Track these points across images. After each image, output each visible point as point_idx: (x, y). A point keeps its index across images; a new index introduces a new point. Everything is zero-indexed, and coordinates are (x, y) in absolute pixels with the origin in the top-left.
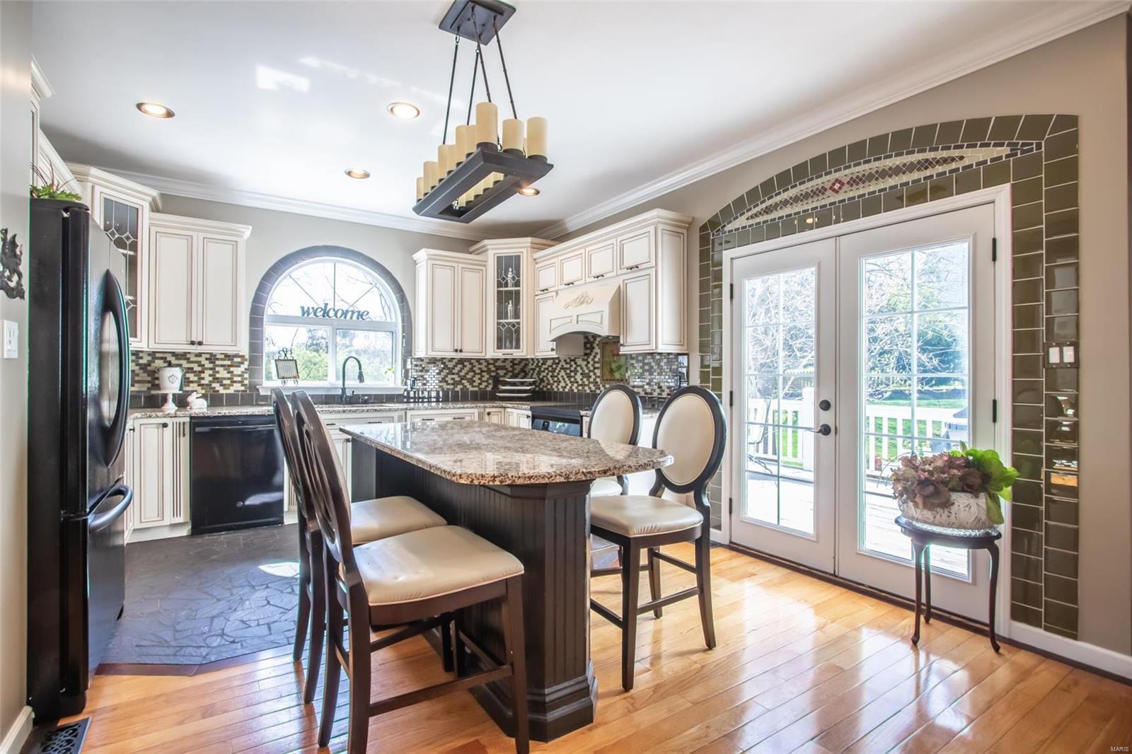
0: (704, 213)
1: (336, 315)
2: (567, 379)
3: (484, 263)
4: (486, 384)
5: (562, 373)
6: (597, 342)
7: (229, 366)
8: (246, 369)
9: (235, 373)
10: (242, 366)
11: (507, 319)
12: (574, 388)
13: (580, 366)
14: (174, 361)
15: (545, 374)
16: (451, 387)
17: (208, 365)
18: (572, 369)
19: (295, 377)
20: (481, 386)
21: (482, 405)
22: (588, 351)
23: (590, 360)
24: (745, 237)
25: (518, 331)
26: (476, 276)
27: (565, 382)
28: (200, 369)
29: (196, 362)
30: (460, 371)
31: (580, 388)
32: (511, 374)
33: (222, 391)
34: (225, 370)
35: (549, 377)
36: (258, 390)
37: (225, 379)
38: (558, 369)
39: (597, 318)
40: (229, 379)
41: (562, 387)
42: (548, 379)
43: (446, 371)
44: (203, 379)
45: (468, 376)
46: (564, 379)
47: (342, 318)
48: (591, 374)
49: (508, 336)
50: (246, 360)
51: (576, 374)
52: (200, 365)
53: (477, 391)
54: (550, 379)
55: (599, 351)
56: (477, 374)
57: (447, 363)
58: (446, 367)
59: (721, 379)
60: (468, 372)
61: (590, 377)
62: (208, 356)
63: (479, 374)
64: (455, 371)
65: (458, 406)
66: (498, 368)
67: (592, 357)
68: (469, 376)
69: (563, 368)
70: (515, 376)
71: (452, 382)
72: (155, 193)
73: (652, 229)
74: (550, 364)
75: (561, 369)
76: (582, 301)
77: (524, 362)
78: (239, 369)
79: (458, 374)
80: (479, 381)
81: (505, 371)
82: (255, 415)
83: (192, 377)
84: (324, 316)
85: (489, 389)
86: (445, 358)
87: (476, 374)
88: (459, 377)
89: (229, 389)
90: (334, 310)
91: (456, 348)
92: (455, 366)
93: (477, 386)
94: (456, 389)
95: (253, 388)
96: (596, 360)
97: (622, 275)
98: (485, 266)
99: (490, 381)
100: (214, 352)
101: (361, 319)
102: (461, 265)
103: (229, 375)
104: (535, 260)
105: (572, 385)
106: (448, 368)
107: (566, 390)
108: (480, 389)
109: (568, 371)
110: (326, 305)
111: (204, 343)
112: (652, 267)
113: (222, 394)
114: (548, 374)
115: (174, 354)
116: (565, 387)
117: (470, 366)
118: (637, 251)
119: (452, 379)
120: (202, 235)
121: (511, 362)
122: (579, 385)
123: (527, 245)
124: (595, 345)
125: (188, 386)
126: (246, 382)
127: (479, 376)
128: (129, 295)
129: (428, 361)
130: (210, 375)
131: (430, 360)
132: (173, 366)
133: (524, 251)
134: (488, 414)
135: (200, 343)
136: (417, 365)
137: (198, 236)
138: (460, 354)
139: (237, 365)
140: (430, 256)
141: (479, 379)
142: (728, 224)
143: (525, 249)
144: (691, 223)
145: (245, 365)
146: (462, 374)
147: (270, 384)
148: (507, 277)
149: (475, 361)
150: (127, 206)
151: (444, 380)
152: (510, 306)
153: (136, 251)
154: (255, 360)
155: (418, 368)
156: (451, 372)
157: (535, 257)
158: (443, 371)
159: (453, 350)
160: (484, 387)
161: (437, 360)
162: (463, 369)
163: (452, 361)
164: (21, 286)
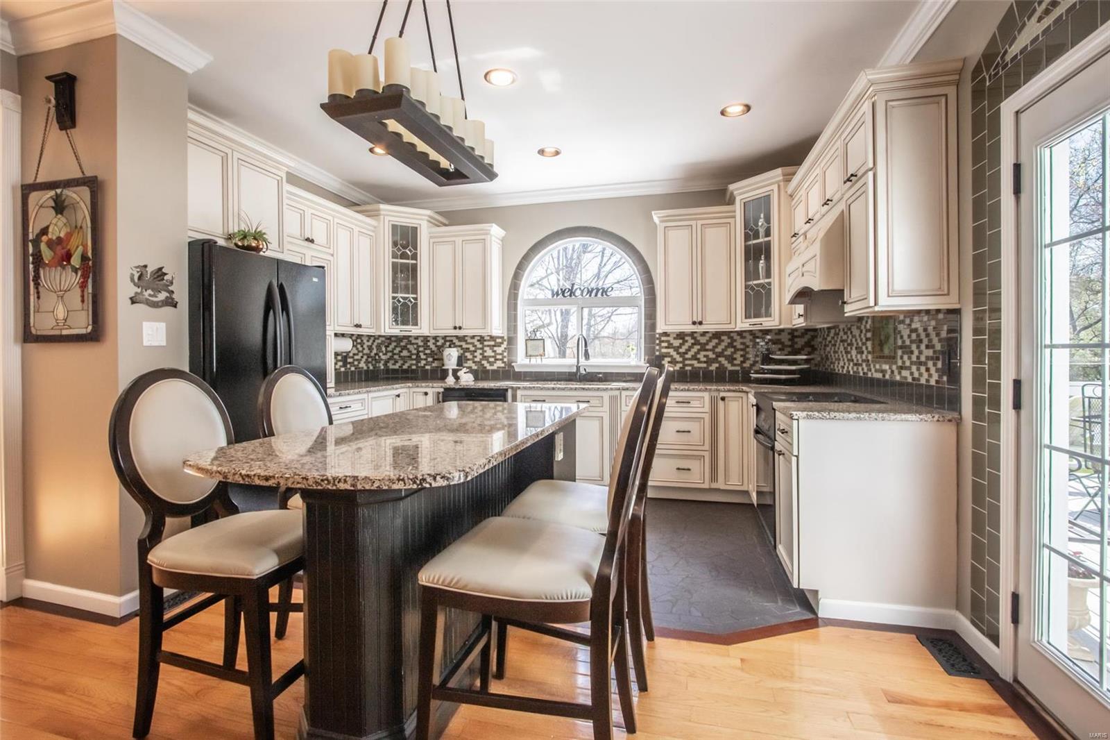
2: (845, 356)
3: (734, 214)
5: (842, 347)
7: (494, 346)
8: (505, 348)
9: (497, 352)
10: (502, 345)
11: (759, 279)
12: (850, 368)
13: (855, 336)
14: (458, 343)
15: (829, 349)
16: (705, 365)
17: (479, 346)
19: (541, 356)
20: (745, 365)
21: (714, 387)
25: (769, 294)
26: (723, 231)
27: (844, 360)
28: (473, 349)
29: (471, 343)
31: (855, 368)
32: (789, 349)
33: (489, 367)
34: (490, 349)
35: (832, 353)
36: (513, 367)
37: (490, 357)
39: (813, 266)
40: (493, 357)
41: (841, 367)
42: (831, 356)
43: (697, 347)
44: (476, 357)
45: (726, 353)
49: (758, 301)
50: (505, 340)
51: (852, 349)
52: (475, 346)
53: (738, 371)
54: (833, 356)
56: (738, 350)
57: (698, 338)
58: (696, 343)
59: (1000, 353)
60: (727, 347)
61: (863, 353)
62: (479, 338)
64: (709, 347)
68: (728, 352)
71: (705, 359)
72: (428, 212)
73: (869, 106)
77: (812, 333)
78: (499, 348)
79: (713, 350)
80: (742, 359)
83: (468, 355)
86: (696, 332)
87: (736, 350)
88: (713, 353)
89: (493, 365)
91: (693, 320)
92: (710, 340)
93: (738, 365)
94: (711, 368)
95: (510, 364)
97: (845, 192)
98: (731, 217)
100: (483, 335)
102: (700, 222)
103: (493, 354)
104: (791, 196)
105: (849, 364)
106: (700, 344)
107: (845, 371)
108: (743, 368)
109: (846, 345)
111: (464, 327)
113: (489, 370)
115: (457, 337)
116: (844, 367)
117: (729, 341)
119: (705, 356)
120: (461, 239)
121: (789, 334)
122: (856, 365)
123: (778, 179)
125: (466, 363)
126: (505, 360)
127: (742, 353)
128: (412, 294)
129: (675, 336)
130: (481, 354)
131: (677, 335)
132: (455, 346)
133: (775, 187)
134: (723, 399)
135: (460, 328)
136: (663, 341)
137: (459, 240)
138: (699, 326)
139: (499, 345)
140: (661, 219)
141: (741, 356)
142: (1010, 47)
143: (777, 185)
144: (961, 70)
145: (505, 345)
146: (719, 350)
147: (522, 361)
148: (757, 226)
149: (736, 334)
150: (409, 227)
151: (694, 358)
152: (762, 262)
153: (416, 260)
154: (511, 341)
155: (664, 345)
156: (703, 348)
157: (789, 192)
158: (693, 348)
159: (691, 323)
160: (749, 366)
161: (687, 335)
162: (720, 344)
163: (705, 336)
164: (173, 299)
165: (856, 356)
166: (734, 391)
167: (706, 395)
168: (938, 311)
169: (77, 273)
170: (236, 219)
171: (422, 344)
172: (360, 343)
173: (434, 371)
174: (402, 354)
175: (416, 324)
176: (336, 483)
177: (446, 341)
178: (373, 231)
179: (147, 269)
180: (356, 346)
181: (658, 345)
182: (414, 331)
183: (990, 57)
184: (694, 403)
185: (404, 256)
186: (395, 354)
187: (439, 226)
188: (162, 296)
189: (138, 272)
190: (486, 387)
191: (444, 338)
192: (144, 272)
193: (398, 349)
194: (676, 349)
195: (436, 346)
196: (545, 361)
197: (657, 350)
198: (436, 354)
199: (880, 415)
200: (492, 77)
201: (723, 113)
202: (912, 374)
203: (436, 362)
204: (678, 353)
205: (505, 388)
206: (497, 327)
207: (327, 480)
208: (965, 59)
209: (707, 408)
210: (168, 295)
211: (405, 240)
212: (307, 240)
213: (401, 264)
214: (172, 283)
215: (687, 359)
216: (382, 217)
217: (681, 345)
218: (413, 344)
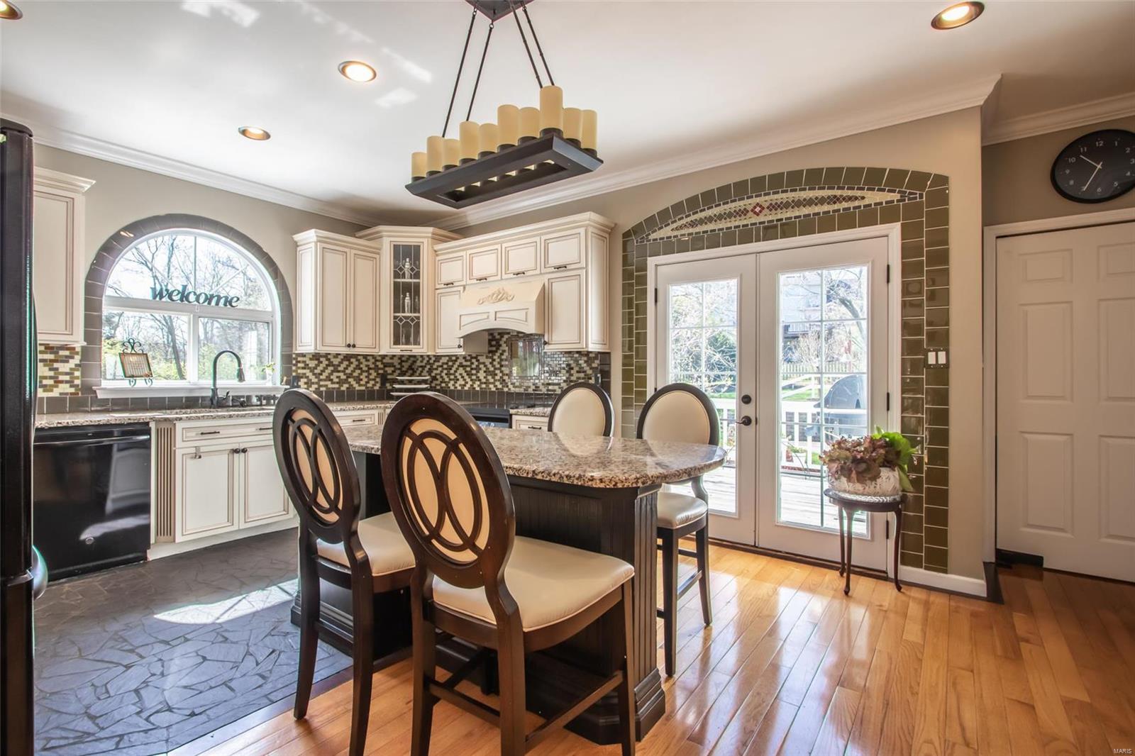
0: (628, 221)
1: (197, 300)
2: (466, 377)
3: (380, 251)
4: (373, 382)
5: (461, 370)
6: (504, 339)
7: (52, 361)
8: (76, 365)
9: (60, 370)
10: (71, 361)
11: (405, 312)
12: (475, 386)
13: (484, 363)
15: (438, 372)
16: (337, 386)
18: (474, 366)
19: (147, 376)
20: (369, 385)
21: (383, 405)
22: (494, 349)
23: (495, 357)
24: (670, 247)
25: (417, 325)
26: (369, 264)
27: (464, 380)
30: (346, 368)
31: (484, 386)
32: (399, 371)
34: (45, 366)
35: (443, 374)
36: (94, 392)
37: (45, 378)
38: (456, 366)
39: (521, 315)
40: (51, 378)
41: (460, 385)
42: (442, 377)
43: (331, 368)
46: (463, 377)
47: (206, 304)
48: (497, 372)
49: (406, 330)
50: (77, 353)
51: (478, 372)
53: (364, 391)
54: (445, 377)
55: (507, 349)
56: (364, 371)
57: (332, 360)
58: (331, 364)
59: (646, 376)
60: (355, 369)
61: (496, 375)
63: (366, 371)
64: (341, 368)
65: (359, 407)
66: (386, 365)
67: (498, 354)
68: (355, 374)
69: (461, 365)
70: (403, 374)
71: (337, 380)
73: (582, 231)
74: (446, 361)
75: (459, 366)
76: (501, 297)
78: (66, 364)
80: (366, 380)
81: (393, 369)
82: (111, 424)
84: (182, 300)
85: (377, 388)
86: (329, 354)
87: (362, 371)
88: (345, 374)
89: (52, 391)
90: (195, 294)
91: (348, 343)
92: (341, 362)
93: (364, 385)
94: (342, 389)
95: (88, 389)
96: (504, 357)
97: (547, 273)
98: (379, 254)
99: (378, 380)
101: (229, 306)
102: (354, 252)
103: (52, 373)
104: (436, 251)
105: (474, 383)
106: (333, 365)
107: (466, 388)
108: (367, 388)
109: (468, 369)
110: (185, 287)
112: (583, 268)
113: (42, 399)
114: (442, 372)
116: (465, 385)
117: (357, 363)
118: (565, 251)
119: (337, 377)
122: (481, 383)
123: (428, 235)
124: (501, 342)
126: (77, 382)
127: (366, 374)
129: (311, 357)
131: (313, 356)
133: (425, 241)
136: (299, 362)
138: (352, 349)
139: (65, 360)
140: (319, 238)
141: (366, 377)
144: (614, 229)
145: (77, 360)
146: (348, 371)
147: (113, 384)
148: (405, 267)
151: (328, 379)
152: (409, 299)
154: (90, 354)
155: (299, 365)
156: (336, 370)
157: (436, 248)
158: (327, 369)
159: (345, 345)
161: (321, 356)
162: (350, 366)
163: (337, 357)
165: (485, 377)
167: (376, 412)
181: (294, 365)
183: (637, 232)
194: (312, 370)
196: (158, 383)
197: (294, 371)
204: (314, 374)
208: (618, 224)
215: (321, 380)
217: (317, 365)
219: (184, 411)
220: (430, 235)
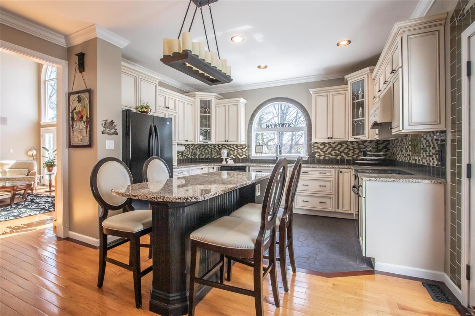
1: (279, 126)
3: (347, 89)
7: (242, 148)
8: (247, 150)
11: (359, 118)
12: (403, 158)
13: (405, 143)
14: (227, 147)
15: (394, 149)
16: (335, 157)
17: (236, 148)
19: (261, 152)
20: (354, 157)
21: (337, 167)
23: (407, 139)
25: (363, 125)
26: (342, 97)
27: (400, 154)
28: (234, 150)
29: (233, 147)
30: (340, 148)
32: (376, 150)
33: (240, 157)
35: (396, 151)
36: (250, 157)
39: (378, 112)
40: (242, 153)
42: (395, 153)
43: (331, 149)
44: (235, 153)
45: (345, 151)
48: (408, 149)
49: (358, 128)
50: (247, 146)
51: (403, 149)
52: (234, 148)
53: (350, 160)
56: (351, 150)
57: (332, 145)
58: (331, 147)
59: (461, 151)
60: (345, 149)
61: (408, 151)
62: (236, 145)
64: (337, 148)
67: (408, 137)
68: (346, 151)
71: (335, 154)
72: (215, 94)
74: (396, 143)
75: (399, 146)
77: (387, 142)
78: (244, 149)
79: (338, 150)
80: (352, 154)
83: (232, 152)
84: (275, 127)
86: (331, 142)
87: (350, 150)
88: (339, 151)
89: (242, 157)
90: (279, 124)
91: (329, 137)
93: (351, 157)
94: (337, 158)
95: (248, 156)
96: (410, 139)
100: (237, 144)
101: (289, 127)
102: (331, 93)
103: (242, 152)
107: (401, 160)
108: (353, 158)
110: (275, 122)
113: (240, 159)
115: (227, 145)
116: (400, 158)
117: (346, 146)
119: (335, 153)
121: (376, 142)
123: (367, 72)
125: (231, 155)
126: (247, 154)
127: (352, 151)
128: (208, 127)
129: (321, 144)
130: (237, 152)
131: (322, 143)
132: (226, 149)
133: (366, 76)
134: (341, 172)
135: (228, 141)
136: (315, 146)
137: (227, 105)
138: (331, 140)
139: (244, 148)
140: (313, 93)
141: (352, 153)
142: (466, 6)
143: (367, 75)
144: (446, 18)
145: (246, 148)
146: (341, 150)
147: (253, 155)
148: (358, 93)
149: (349, 143)
150: (207, 100)
151: (330, 153)
152: (360, 110)
153: (210, 114)
154: (249, 146)
155: (315, 148)
156: (334, 149)
157: (373, 78)
158: (329, 149)
159: (327, 138)
160: (356, 157)
161: (326, 143)
162: (342, 147)
163: (335, 144)
164: (116, 132)
165: (405, 153)
166: (346, 168)
167: (333, 170)
168: (437, 132)
169: (85, 123)
170: (140, 101)
171: (213, 148)
172: (188, 148)
173: (218, 159)
174: (205, 152)
175: (210, 140)
176: (157, 199)
177: (223, 146)
178: (193, 103)
179: (108, 121)
180: (187, 149)
181: (313, 148)
182: (209, 143)
183: (457, 11)
184: (328, 174)
185: (205, 112)
186: (203, 152)
187: (219, 100)
188: (113, 131)
189: (104, 122)
190: (237, 166)
191: (222, 145)
192: (106, 122)
193: (204, 150)
194: (321, 150)
195: (218, 148)
196: (263, 155)
197: (313, 150)
198: (219, 152)
199: (405, 180)
200: (234, 39)
201: (338, 45)
202: (427, 161)
203: (218, 155)
205: (245, 166)
206: (243, 141)
207: (154, 197)
208: (448, 13)
209: (334, 176)
210: (115, 130)
211: (206, 106)
212: (167, 107)
213: (204, 115)
214: (116, 126)
215: (326, 154)
216: (196, 97)
217: (324, 148)
218: (209, 148)
219: (269, 164)
220: (369, 71)
